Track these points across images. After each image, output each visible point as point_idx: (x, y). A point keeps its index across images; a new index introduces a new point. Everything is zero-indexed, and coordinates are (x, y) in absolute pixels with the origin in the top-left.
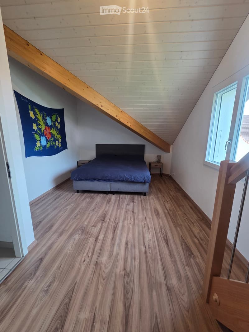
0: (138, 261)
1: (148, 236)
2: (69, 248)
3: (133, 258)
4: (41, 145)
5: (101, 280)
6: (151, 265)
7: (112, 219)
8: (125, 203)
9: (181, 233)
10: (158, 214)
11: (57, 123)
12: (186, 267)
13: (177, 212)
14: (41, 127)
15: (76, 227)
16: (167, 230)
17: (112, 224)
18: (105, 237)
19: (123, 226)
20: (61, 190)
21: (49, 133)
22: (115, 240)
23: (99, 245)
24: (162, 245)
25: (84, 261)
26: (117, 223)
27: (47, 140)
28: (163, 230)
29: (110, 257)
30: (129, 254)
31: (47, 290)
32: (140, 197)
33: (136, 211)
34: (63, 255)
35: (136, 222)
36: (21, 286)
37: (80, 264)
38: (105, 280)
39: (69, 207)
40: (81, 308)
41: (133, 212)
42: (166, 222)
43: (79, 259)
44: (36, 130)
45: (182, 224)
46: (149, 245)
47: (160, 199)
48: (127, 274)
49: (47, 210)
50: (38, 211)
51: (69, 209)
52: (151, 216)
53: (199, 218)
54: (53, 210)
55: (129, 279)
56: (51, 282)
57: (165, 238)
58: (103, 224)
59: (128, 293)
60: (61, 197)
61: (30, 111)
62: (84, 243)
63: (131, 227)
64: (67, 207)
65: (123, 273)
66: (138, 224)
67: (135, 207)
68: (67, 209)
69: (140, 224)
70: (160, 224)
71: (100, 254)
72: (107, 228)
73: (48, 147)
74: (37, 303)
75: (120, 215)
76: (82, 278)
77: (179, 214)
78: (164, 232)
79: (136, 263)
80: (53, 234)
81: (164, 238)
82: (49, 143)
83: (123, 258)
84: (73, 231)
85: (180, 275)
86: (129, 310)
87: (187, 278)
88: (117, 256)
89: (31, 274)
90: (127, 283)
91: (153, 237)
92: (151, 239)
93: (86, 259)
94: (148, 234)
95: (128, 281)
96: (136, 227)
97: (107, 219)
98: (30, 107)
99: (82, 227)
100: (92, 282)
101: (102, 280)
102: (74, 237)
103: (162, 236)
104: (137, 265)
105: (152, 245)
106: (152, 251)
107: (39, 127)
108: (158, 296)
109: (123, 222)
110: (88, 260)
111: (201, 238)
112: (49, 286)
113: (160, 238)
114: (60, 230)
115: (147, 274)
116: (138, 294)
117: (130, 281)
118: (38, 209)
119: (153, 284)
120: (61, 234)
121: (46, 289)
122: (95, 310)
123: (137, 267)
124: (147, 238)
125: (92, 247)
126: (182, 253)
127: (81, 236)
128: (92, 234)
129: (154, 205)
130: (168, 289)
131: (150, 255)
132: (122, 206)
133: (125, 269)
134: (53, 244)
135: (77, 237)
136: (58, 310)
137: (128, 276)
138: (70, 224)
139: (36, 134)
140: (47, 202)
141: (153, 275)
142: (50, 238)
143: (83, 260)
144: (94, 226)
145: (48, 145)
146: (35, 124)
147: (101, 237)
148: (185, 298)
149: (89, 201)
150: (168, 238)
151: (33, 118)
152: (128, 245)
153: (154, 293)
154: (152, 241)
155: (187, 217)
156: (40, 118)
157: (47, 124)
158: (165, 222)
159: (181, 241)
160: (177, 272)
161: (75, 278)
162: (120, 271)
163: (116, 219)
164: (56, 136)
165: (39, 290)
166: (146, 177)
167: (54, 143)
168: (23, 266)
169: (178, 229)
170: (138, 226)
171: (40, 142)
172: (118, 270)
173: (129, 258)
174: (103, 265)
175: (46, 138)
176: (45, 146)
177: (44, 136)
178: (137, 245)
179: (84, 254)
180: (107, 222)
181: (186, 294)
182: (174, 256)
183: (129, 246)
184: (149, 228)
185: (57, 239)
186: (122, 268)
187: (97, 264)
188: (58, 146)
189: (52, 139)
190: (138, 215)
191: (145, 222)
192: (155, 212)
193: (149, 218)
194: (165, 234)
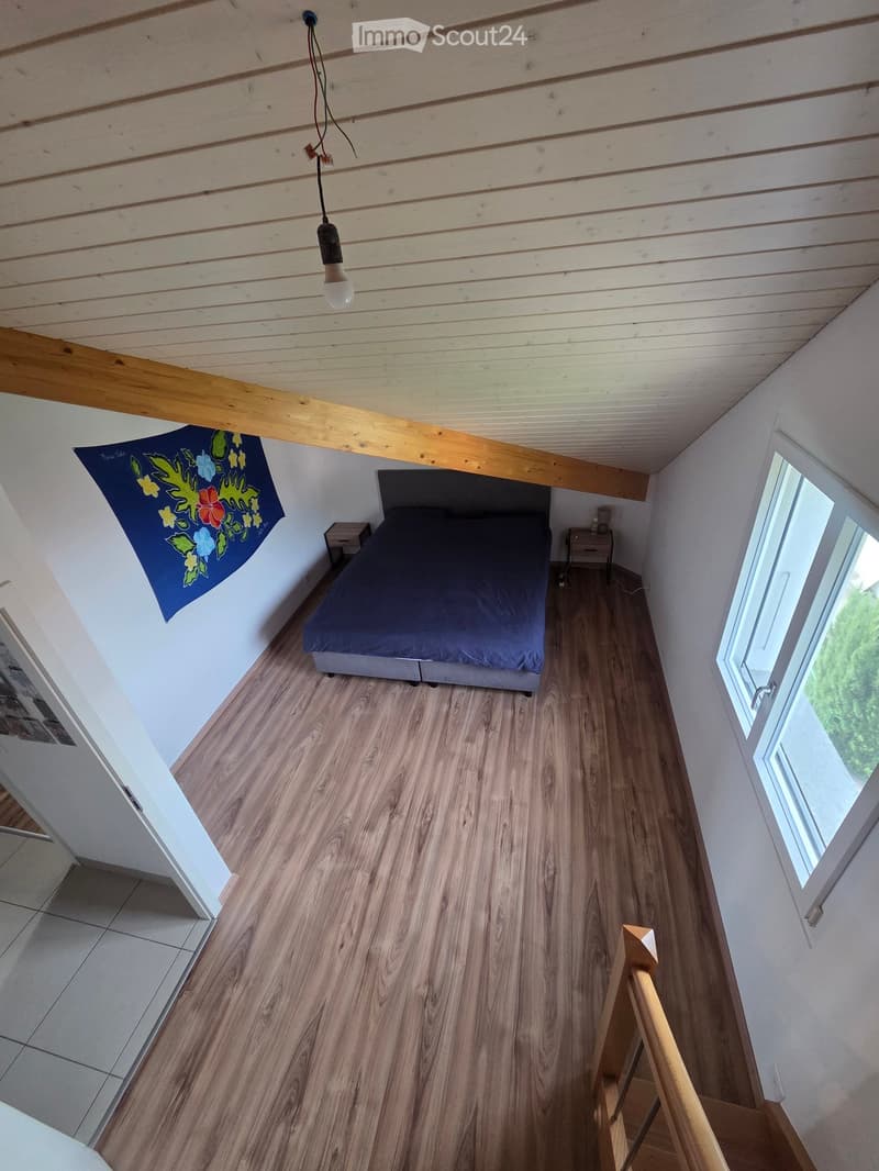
0: (463, 958)
1: (505, 878)
2: (309, 904)
3: (454, 950)
4: (201, 559)
5: (375, 1007)
6: (492, 976)
7: (419, 802)
8: (464, 732)
9: (597, 875)
10: (549, 789)
11: (232, 458)
12: (575, 993)
13: (612, 781)
14: (185, 506)
15: (324, 829)
16: (561, 859)
17: (415, 822)
18: (393, 871)
19: (445, 832)
20: (285, 661)
21: (217, 505)
22: (419, 883)
23: (378, 894)
25: (342, 946)
26: (429, 819)
27: (214, 534)
28: (550, 857)
29: (400, 940)
30: (447, 933)
31: (269, 1016)
32: (514, 700)
33: (489, 770)
34: (295, 923)
35: (482, 817)
36: (219, 1000)
37: (332, 955)
38: (384, 1005)
39: (307, 743)
40: (332, 1070)
41: (480, 775)
42: (567, 822)
43: (331, 937)
44: (172, 526)
45: (612, 836)
46: (499, 910)
47: (575, 714)
48: (433, 998)
49: (254, 752)
50: (231, 757)
51: (307, 753)
52: (527, 799)
53: (673, 811)
54: (269, 755)
55: (436, 1010)
56: (274, 997)
57: (549, 889)
58: (394, 821)
59: (427, 1047)
60: (286, 697)
61: (140, 481)
62: (343, 887)
63: (465, 837)
64: (302, 745)
65: (424, 991)
66: (486, 828)
67: (489, 751)
68: (302, 750)
69: (492, 826)
70: (546, 833)
71: (377, 932)
72: (403, 836)
73: (220, 552)
74: (251, 1046)
75: (440, 789)
76: (336, 994)
77: (613, 790)
78: (551, 866)
79: (458, 968)
80: (272, 850)
81: (545, 888)
82: (222, 537)
83: (429, 945)
84: (318, 841)
85: (556, 1014)
86: (424, 1086)
87: (569, 1023)
88: (417, 938)
89: (235, 969)
90: (430, 1022)
91: (517, 881)
92: (510, 887)
93: (346, 939)
94: (505, 869)
95: (433, 1015)
96: (479, 839)
97: (405, 799)
98: (136, 468)
99: (340, 829)
100: (355, 1008)
101: (377, 1007)
102: (319, 866)
103: (541, 880)
104: (458, 971)
105: (506, 915)
106: (503, 930)
107: (181, 508)
108: (491, 1065)
109: (447, 817)
110: (350, 943)
111: (647, 896)
112: (272, 1006)
113: (536, 886)
114: (288, 837)
115: (479, 1002)
116: (448, 1051)
117: (436, 1016)
118: (227, 750)
119: (486, 1032)
120: (290, 851)
121: (265, 1012)
122: (360, 1076)
123: (458, 980)
124: (501, 885)
125: (361, 901)
126: (580, 947)
127: (337, 861)
128: (363, 859)
129: (548, 742)
130: (518, 1048)
131: (496, 944)
132: (452, 749)
133: (430, 982)
134: (272, 884)
135: (327, 864)
136: (291, 1064)
137: (435, 1001)
138: (311, 813)
139: (177, 536)
140: (250, 717)
141: (490, 1007)
142: (266, 862)
143: (339, 943)
144: (370, 827)
145: (223, 543)
146: (168, 508)
147: (384, 871)
148: (549, 1078)
149: (362, 716)
150: (556, 889)
151: (156, 495)
152: (447, 904)
153: (483, 1055)
154: (510, 898)
155: (637, 805)
156: (175, 478)
157: (201, 484)
158: (563, 824)
159: (588, 906)
160: (551, 1004)
161: (323, 990)
162: (418, 986)
163: (427, 803)
164: (240, 500)
165: (253, 1016)
166: (527, 658)
167: (237, 527)
168: (216, 946)
169: (595, 853)
170: (485, 836)
171: (195, 553)
172: (414, 984)
173: (444, 950)
174: (382, 963)
175: (209, 527)
176: (214, 552)
177: (201, 525)
178: (469, 904)
179: (341, 923)
180: (405, 814)
181: (553, 1069)
182: (556, 955)
183: (451, 907)
184: (512, 846)
185: (283, 869)
186: (425, 977)
187: (369, 958)
188: (253, 527)
189: (229, 518)
190: (492, 790)
191: (507, 821)
192: (544, 776)
193: (521, 804)
194: (551, 873)
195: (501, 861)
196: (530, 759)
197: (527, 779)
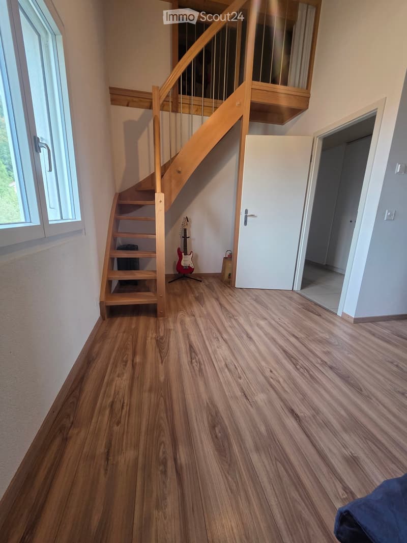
1: (222, 352)
3: (232, 327)
16: (188, 368)
24: (198, 344)
28: (197, 368)
46: (218, 340)
57: (193, 354)
63: (264, 364)
66: (253, 372)
69: (250, 375)
78: (195, 364)
79: (227, 324)
81: (196, 354)
91: (215, 352)
92: (217, 349)
94: (225, 355)
95: (227, 314)
103: (200, 356)
105: (215, 343)
109: (287, 371)
113: (202, 353)
126: (171, 339)
127: (321, 337)
150: (189, 354)
154: (216, 346)
174: (258, 319)
178: (236, 339)
183: (245, 336)
184: (227, 367)
190: (270, 402)
191: (241, 381)
192: (226, 436)
193: (236, 398)
194: (194, 361)
195: (230, 358)
196: (255, 457)
197: (243, 425)
